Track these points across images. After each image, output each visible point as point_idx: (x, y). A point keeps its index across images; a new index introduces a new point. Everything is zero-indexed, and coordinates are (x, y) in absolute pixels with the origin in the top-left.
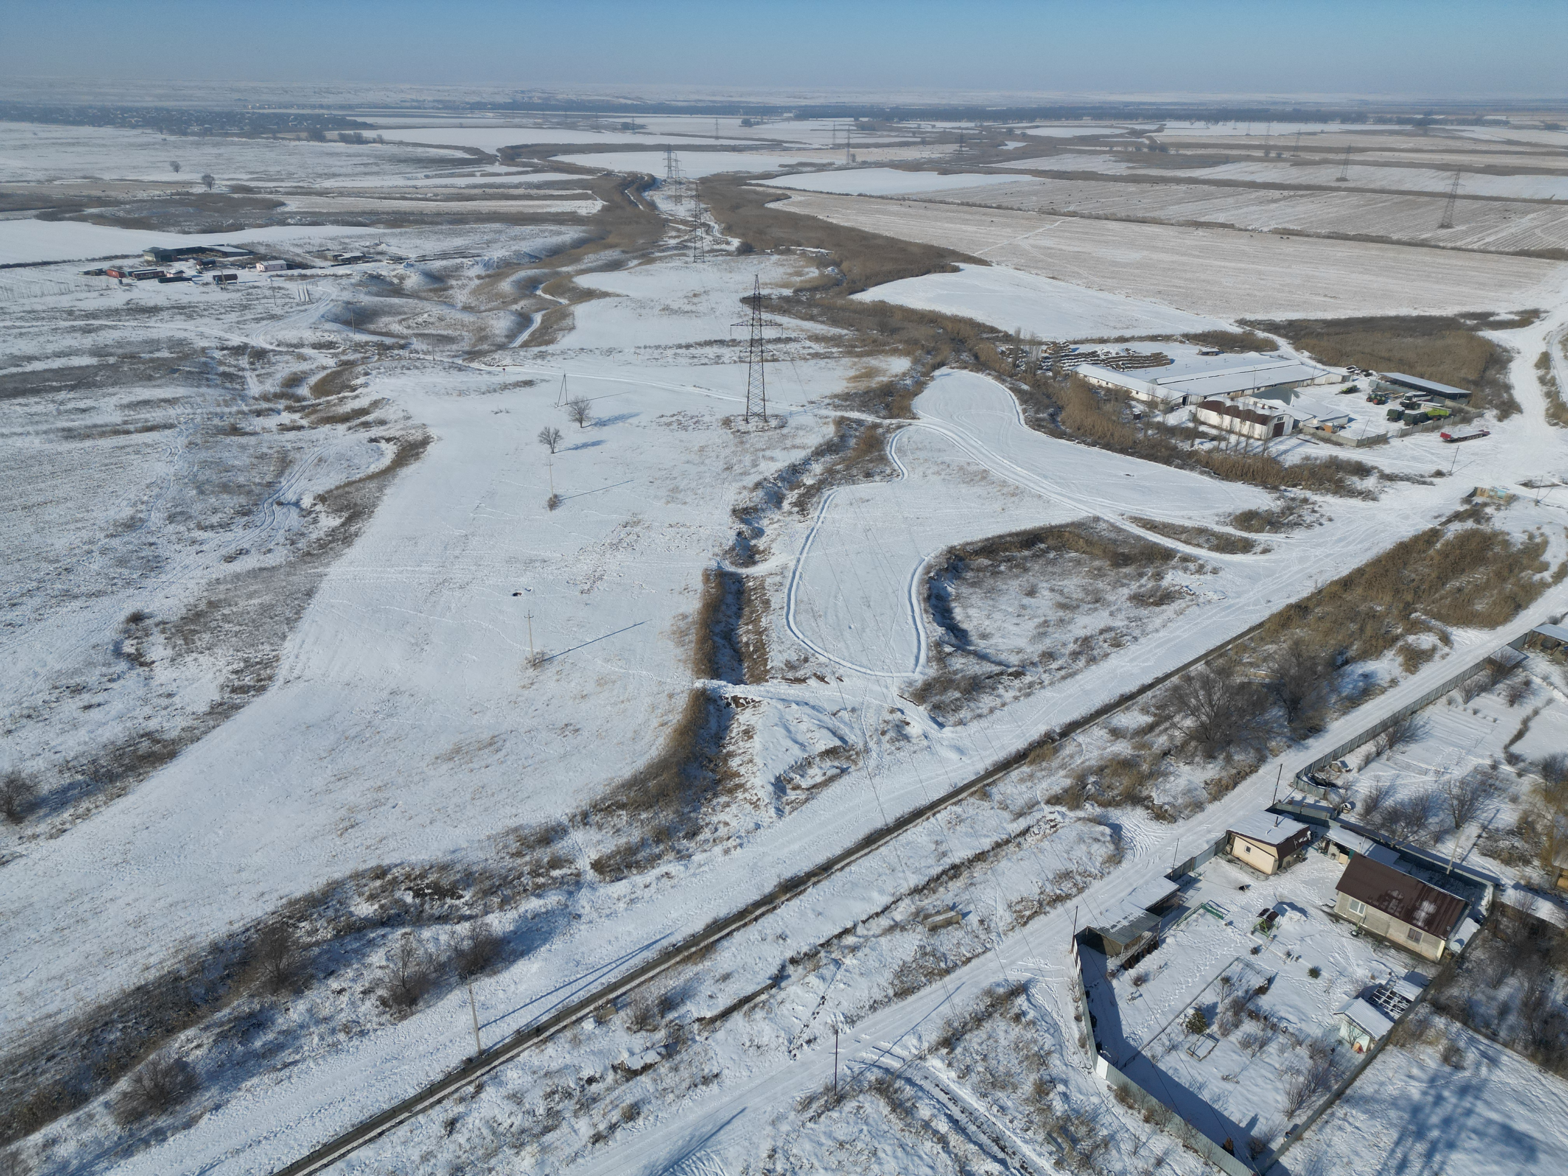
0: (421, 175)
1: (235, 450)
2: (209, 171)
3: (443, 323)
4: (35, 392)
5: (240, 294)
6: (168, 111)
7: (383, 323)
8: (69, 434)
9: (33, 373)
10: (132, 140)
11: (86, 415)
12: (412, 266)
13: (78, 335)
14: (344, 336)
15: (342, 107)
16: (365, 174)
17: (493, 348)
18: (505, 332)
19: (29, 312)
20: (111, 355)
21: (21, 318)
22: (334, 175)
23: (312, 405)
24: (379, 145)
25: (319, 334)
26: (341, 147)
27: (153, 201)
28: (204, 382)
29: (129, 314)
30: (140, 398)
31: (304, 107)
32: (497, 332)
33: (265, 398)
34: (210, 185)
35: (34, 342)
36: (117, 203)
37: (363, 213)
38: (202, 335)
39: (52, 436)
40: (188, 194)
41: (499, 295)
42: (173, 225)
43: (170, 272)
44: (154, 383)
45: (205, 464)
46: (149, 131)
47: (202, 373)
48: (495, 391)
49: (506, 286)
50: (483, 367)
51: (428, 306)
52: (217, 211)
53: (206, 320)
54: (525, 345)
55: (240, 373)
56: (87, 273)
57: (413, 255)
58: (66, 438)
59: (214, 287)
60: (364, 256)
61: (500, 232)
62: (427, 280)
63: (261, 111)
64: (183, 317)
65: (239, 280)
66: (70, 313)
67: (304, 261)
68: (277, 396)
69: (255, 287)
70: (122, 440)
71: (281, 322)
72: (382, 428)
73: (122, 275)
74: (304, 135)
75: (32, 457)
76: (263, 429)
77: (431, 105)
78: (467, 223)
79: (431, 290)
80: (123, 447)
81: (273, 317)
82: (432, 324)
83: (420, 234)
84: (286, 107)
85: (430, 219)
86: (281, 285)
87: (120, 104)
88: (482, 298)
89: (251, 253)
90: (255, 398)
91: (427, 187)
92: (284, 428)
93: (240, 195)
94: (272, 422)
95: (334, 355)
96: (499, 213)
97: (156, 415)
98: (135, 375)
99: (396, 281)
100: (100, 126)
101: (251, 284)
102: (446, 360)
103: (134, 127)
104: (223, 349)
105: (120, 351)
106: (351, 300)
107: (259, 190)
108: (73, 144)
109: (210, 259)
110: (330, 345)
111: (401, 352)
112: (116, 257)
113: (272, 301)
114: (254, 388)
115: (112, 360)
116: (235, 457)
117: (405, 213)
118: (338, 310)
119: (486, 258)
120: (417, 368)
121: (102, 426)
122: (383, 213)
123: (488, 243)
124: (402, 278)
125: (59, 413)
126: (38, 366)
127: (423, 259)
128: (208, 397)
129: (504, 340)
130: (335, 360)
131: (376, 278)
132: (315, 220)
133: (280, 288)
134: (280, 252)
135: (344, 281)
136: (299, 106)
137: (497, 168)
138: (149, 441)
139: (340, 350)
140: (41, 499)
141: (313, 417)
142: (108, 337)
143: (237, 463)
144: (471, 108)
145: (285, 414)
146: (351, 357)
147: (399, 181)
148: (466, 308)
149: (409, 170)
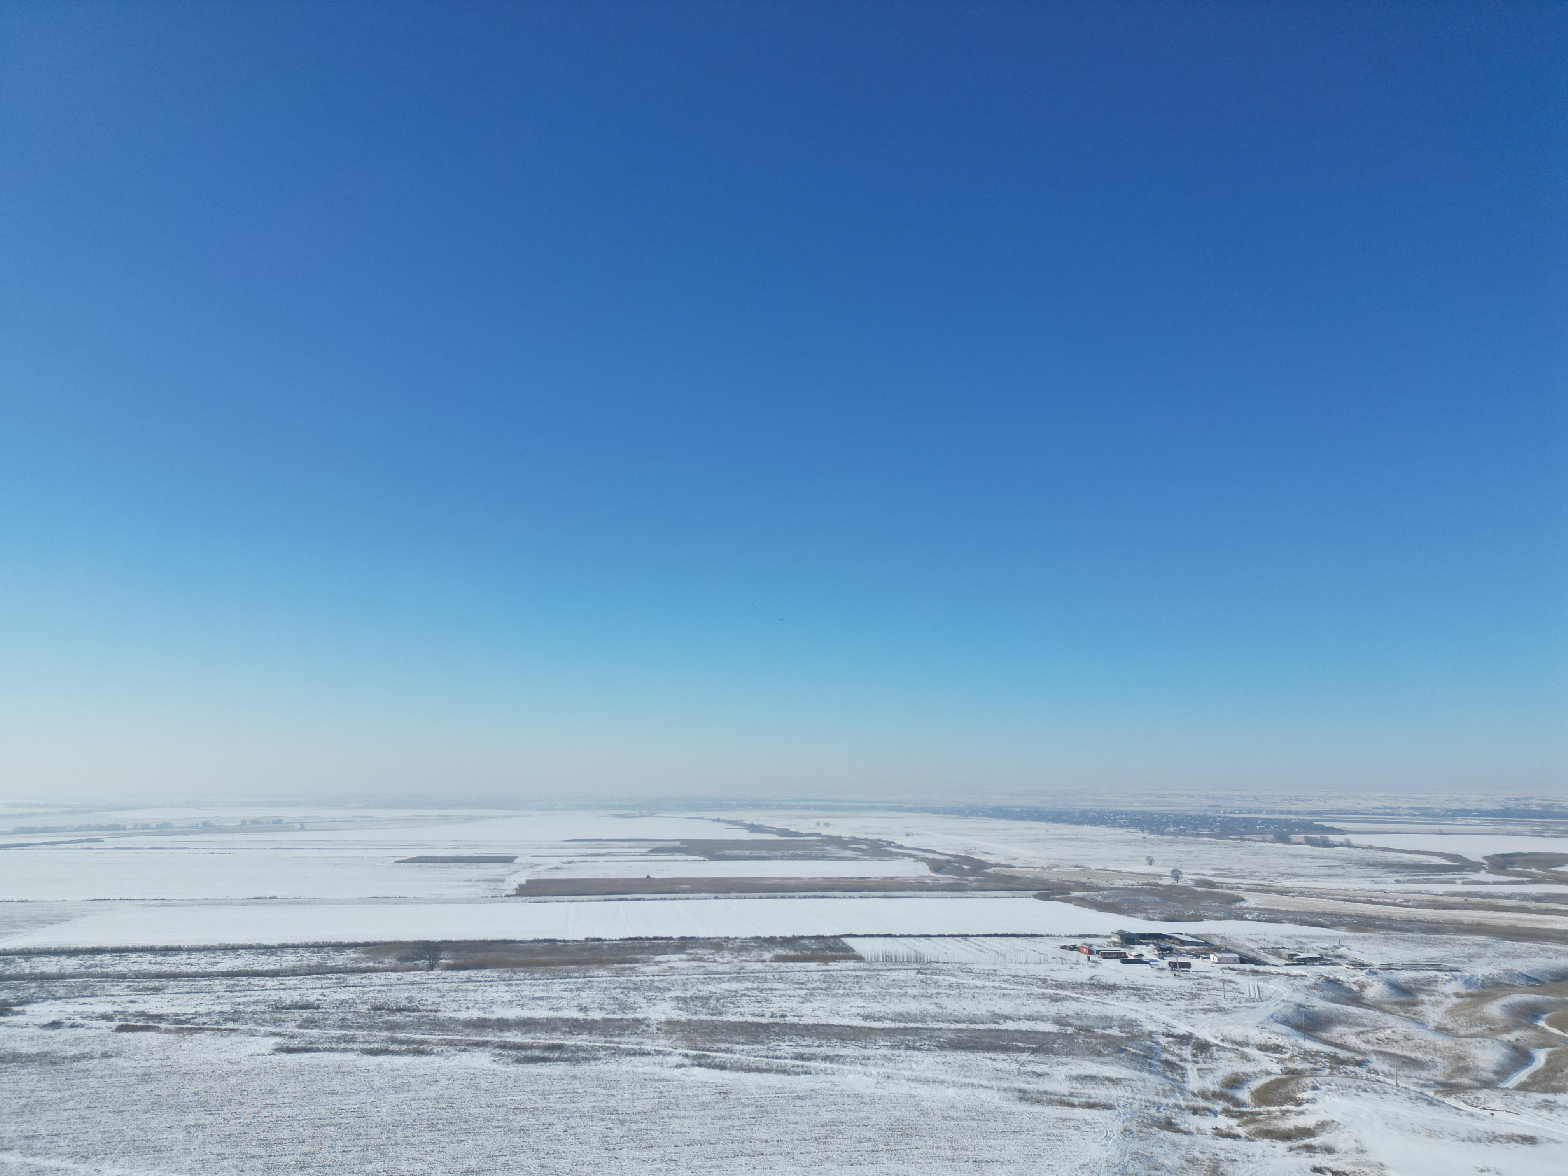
0: (1392, 880)
1: (1167, 1146)
2: (1178, 866)
3: (1410, 1043)
4: (1004, 1049)
5: (1191, 982)
6: (1151, 814)
7: (1336, 1032)
8: (1024, 1096)
9: (1006, 1031)
10: (1118, 837)
11: (1040, 1080)
12: (1375, 973)
13: (1046, 1002)
14: (1292, 1040)
15: (1310, 813)
16: (1329, 876)
17: (1476, 1084)
18: (1493, 1067)
19: (1014, 976)
20: (1070, 1025)
21: (1007, 981)
22: (1297, 875)
23: (1252, 1113)
24: (1347, 849)
25: (1266, 1035)
26: (1307, 849)
27: (1126, 889)
28: (1147, 1067)
29: (1092, 989)
30: (1088, 1073)
31: (1273, 812)
32: (1482, 1065)
33: (1204, 1095)
34: (1177, 878)
35: (1012, 1004)
36: (1098, 889)
37: (1324, 914)
38: (1151, 1018)
39: (1009, 1095)
40: (1157, 885)
41: (1484, 1020)
42: (1141, 912)
43: (1132, 953)
44: (1102, 1059)
45: (1136, 1156)
46: (1134, 830)
47: (1146, 1057)
48: (1479, 1140)
49: (1494, 1009)
50: (1462, 1105)
51: (1391, 1020)
52: (1181, 902)
53: (1156, 1004)
54: (1523, 1087)
55: (1182, 1064)
56: (1063, 947)
57: (1377, 963)
58: (1021, 1099)
59: (1168, 973)
60: (1322, 958)
61: (1486, 946)
62: (1392, 991)
63: (1232, 816)
64: (1136, 998)
65: (1192, 969)
66: (1044, 981)
67: (1258, 957)
68: (1217, 1096)
69: (1207, 978)
70: (1065, 1112)
71: (1227, 1017)
72: (1329, 1157)
73: (1091, 952)
74: (1269, 837)
75: (990, 1112)
76: (1198, 1129)
77: (1406, 811)
78: (1444, 933)
79: (1396, 1003)
80: (1066, 1120)
81: (1220, 1010)
82: (1396, 1042)
83: (1387, 940)
84: (1255, 813)
85: (1399, 926)
86: (1232, 979)
87: (1114, 809)
88: (1462, 1020)
89: (1206, 943)
90: (1193, 1093)
91: (1397, 892)
92: (1219, 1133)
93: (1203, 889)
94: (1207, 1123)
95: (1281, 1061)
96: (1485, 925)
97: (1099, 1093)
98: (1088, 1049)
99: (1355, 988)
100: (1095, 826)
101: (1203, 974)
102: (1412, 1088)
103: (1121, 826)
104: (1169, 1036)
105: (1078, 1023)
106: (1304, 1003)
107: (1221, 885)
108: (1073, 839)
109: (1168, 946)
110: (1277, 1049)
111: (1357, 1069)
112: (1089, 936)
113: (1222, 993)
114: (1194, 1082)
115: (1070, 1030)
116: (1166, 1155)
117: (1371, 917)
118: (1289, 1012)
119: (1468, 974)
120: (1376, 1091)
121: (1051, 1094)
122: (1346, 915)
123: (1470, 957)
124: (1362, 986)
125: (1019, 1073)
126: (1010, 1026)
127: (1389, 967)
128: (1148, 1083)
129: (1491, 1076)
130: (1281, 1066)
131: (1333, 983)
132: (1273, 917)
133: (1230, 981)
134: (1234, 945)
135: (1298, 982)
136: (1267, 812)
137: (1483, 876)
138: (1089, 1118)
139: (1287, 1056)
140: (989, 1156)
141: (1252, 1127)
142: (1069, 1008)
143: (1167, 1162)
144: (1453, 815)
145: (1221, 1117)
146: (1299, 1065)
147: (1367, 885)
148: (1440, 1030)
149: (1377, 874)
